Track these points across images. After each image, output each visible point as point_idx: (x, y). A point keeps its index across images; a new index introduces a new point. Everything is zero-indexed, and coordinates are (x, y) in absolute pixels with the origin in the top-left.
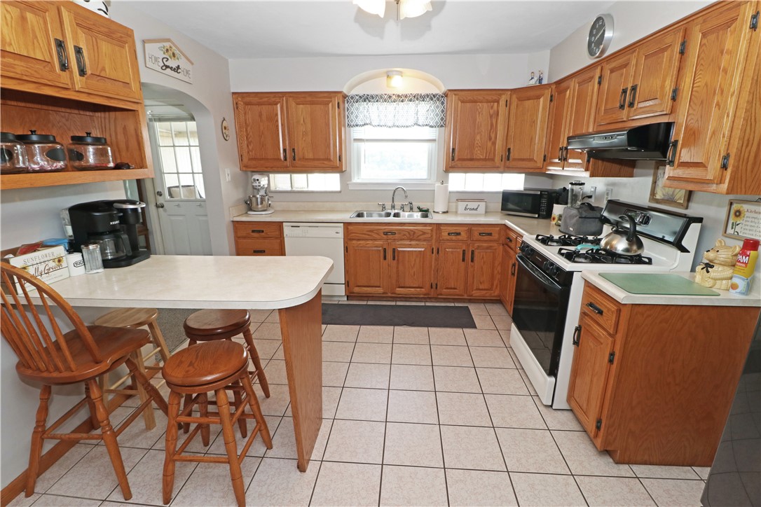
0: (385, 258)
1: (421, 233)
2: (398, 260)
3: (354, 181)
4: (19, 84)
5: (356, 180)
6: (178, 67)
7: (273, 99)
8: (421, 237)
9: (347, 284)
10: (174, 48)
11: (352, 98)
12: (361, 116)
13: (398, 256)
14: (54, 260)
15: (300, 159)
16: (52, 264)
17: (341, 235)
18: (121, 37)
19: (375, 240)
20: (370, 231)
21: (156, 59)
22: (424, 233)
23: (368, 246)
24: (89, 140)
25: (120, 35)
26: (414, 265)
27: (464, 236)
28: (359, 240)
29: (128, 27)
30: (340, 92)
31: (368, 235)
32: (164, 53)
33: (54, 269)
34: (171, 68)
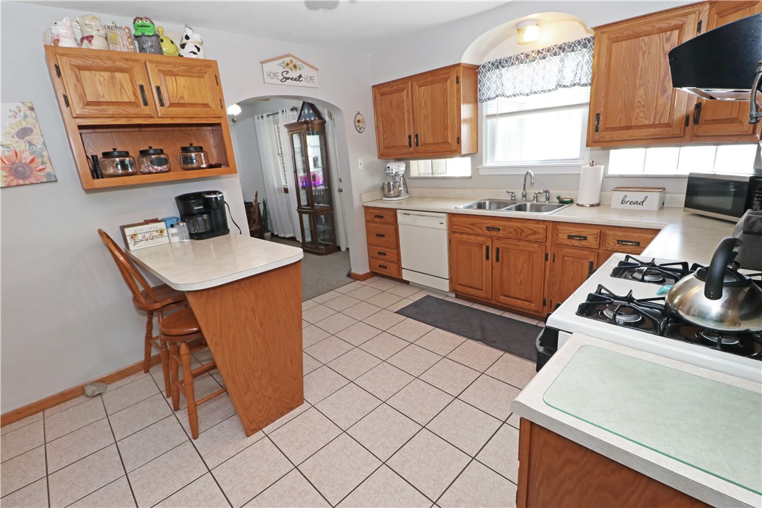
0: (487, 258)
1: (531, 232)
2: (502, 262)
3: (487, 165)
4: (115, 120)
5: (488, 163)
6: (300, 76)
7: (401, 86)
8: (532, 237)
9: (451, 279)
10: (295, 61)
11: (484, 67)
12: (493, 87)
13: (502, 259)
14: (157, 231)
15: (422, 145)
16: (155, 234)
17: (445, 226)
18: (201, 70)
19: (479, 235)
20: (473, 224)
21: (275, 74)
22: (535, 233)
23: (470, 241)
24: (192, 149)
25: (198, 68)
26: (521, 272)
27: (592, 241)
28: (462, 233)
29: (210, 59)
30: (459, 65)
31: (470, 228)
32: (284, 68)
33: (157, 237)
34: (292, 79)
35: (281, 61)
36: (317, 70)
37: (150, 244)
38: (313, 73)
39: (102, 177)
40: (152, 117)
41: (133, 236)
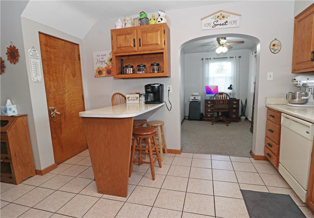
6: (226, 22)
10: (224, 13)
14: (136, 97)
17: (309, 137)
18: (157, 28)
21: (209, 24)
32: (215, 19)
33: (136, 100)
34: (220, 25)
35: (214, 16)
36: (240, 15)
37: (133, 102)
38: (237, 18)
39: (124, 74)
40: (136, 51)
41: (128, 98)
